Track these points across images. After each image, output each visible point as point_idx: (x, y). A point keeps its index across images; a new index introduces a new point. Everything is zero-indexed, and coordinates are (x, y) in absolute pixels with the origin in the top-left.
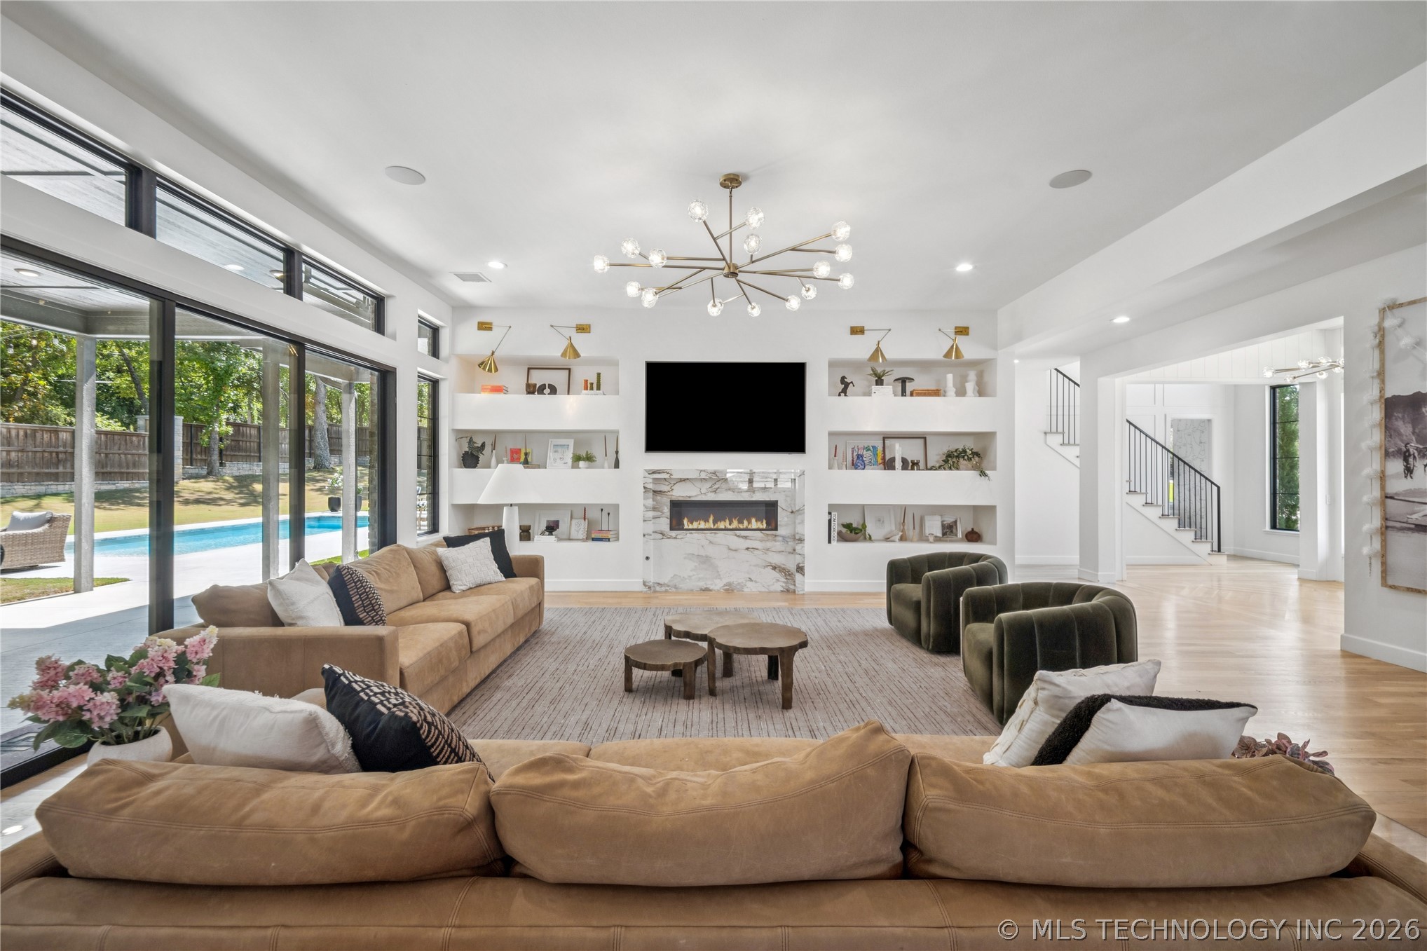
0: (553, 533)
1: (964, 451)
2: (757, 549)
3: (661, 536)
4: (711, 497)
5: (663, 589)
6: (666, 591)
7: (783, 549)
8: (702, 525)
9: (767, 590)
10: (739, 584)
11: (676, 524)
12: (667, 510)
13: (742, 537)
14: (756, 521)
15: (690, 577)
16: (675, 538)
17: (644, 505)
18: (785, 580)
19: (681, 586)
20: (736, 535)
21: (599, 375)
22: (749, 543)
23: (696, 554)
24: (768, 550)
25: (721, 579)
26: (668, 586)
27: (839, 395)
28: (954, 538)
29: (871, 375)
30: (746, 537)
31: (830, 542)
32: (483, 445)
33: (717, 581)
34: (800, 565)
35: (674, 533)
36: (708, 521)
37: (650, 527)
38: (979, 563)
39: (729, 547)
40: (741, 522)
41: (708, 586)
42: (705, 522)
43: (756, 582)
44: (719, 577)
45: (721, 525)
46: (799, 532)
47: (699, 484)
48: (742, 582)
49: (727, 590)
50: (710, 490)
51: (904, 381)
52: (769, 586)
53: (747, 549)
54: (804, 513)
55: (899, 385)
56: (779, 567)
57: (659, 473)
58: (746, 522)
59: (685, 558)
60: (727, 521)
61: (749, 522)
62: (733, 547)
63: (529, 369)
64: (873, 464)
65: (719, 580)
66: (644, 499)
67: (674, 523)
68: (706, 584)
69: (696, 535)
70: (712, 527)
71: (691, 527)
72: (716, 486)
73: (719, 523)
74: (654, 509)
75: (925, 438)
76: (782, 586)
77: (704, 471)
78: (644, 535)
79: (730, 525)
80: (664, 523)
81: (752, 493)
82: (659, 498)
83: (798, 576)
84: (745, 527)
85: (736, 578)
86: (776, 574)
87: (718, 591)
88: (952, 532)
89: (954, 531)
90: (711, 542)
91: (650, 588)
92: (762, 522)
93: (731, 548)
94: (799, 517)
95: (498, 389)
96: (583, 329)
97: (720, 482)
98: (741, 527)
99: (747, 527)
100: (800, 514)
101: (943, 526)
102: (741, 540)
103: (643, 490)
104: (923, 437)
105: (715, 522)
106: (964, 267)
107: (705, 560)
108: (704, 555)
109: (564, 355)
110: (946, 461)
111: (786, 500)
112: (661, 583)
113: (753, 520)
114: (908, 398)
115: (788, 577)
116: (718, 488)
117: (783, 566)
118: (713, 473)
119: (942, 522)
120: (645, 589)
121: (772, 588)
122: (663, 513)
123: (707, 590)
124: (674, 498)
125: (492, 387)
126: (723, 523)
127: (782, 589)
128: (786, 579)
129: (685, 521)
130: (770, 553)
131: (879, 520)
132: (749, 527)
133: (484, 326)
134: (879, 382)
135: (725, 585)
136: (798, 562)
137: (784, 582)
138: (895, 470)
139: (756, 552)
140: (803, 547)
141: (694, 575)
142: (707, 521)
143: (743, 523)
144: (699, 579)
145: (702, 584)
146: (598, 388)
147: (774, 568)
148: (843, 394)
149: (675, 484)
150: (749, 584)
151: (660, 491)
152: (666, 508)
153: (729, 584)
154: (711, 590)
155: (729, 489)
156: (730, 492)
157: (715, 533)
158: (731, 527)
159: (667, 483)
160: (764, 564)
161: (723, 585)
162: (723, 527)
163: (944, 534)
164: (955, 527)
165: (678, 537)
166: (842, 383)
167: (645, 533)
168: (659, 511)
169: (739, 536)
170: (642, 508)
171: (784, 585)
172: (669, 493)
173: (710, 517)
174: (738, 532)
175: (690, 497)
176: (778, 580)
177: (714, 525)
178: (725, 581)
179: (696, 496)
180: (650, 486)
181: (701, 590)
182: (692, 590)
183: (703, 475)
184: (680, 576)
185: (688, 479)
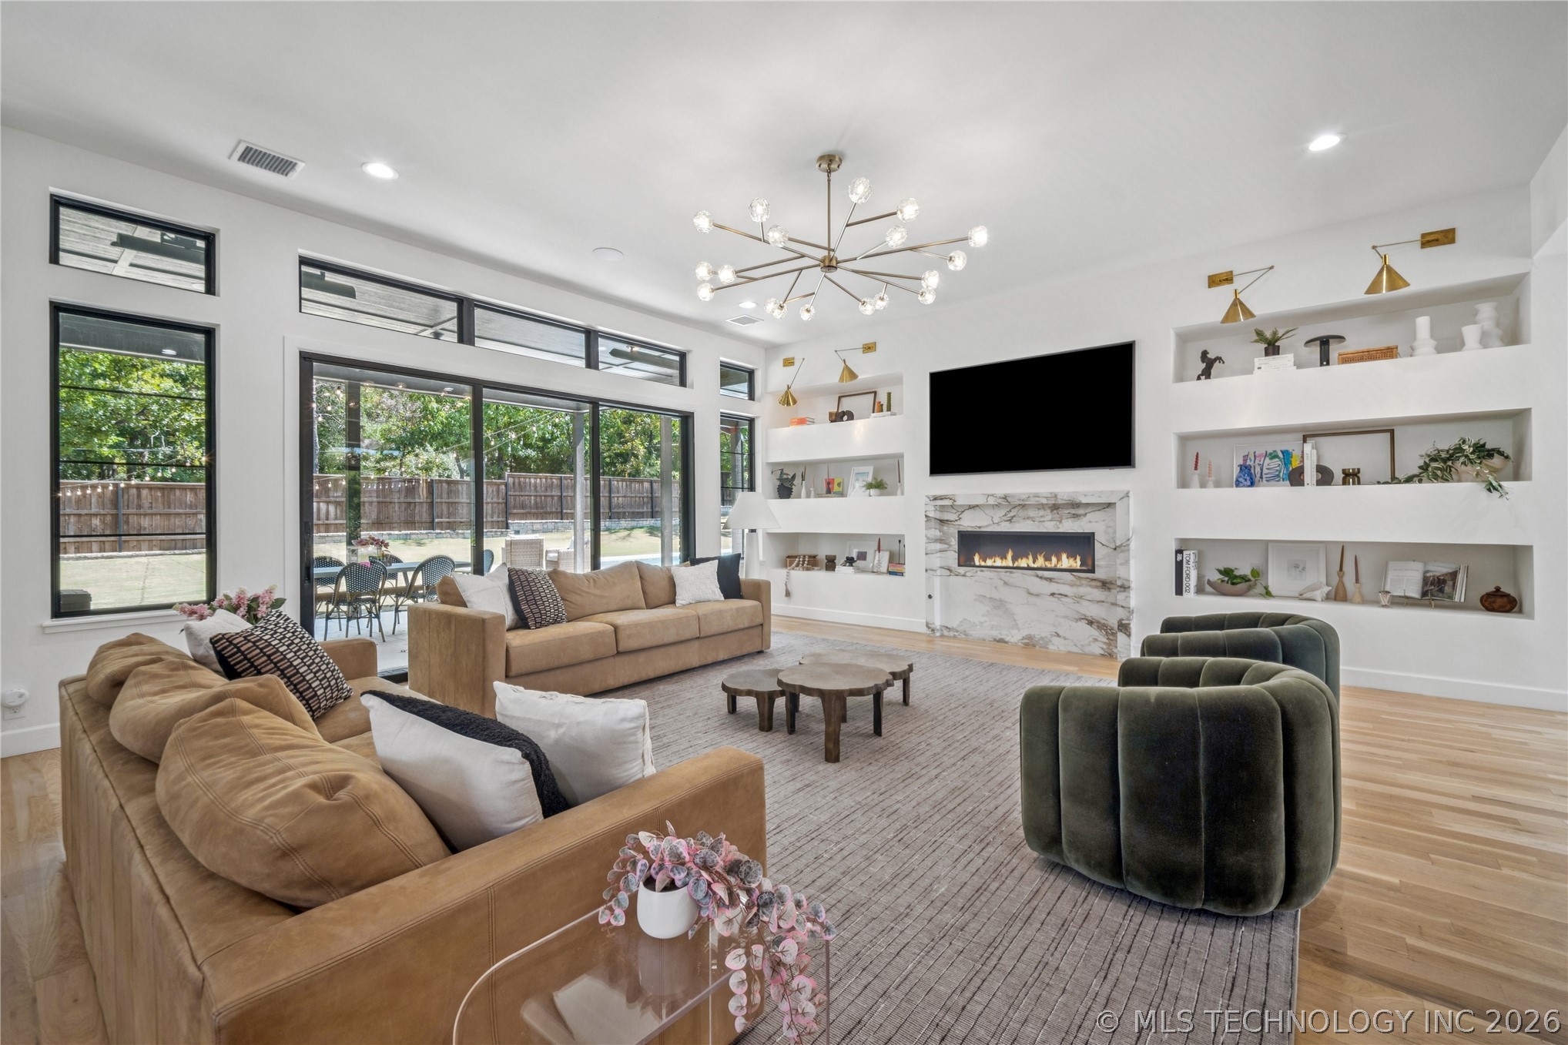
0: (854, 564)
1: (1459, 449)
2: (1066, 596)
3: (948, 573)
4: (1005, 527)
5: (952, 634)
6: (955, 636)
7: (1102, 598)
8: (999, 562)
9: (1080, 652)
10: (1042, 638)
11: (965, 560)
12: (954, 542)
13: (1047, 579)
14: (1068, 558)
15: (981, 623)
16: (964, 575)
17: (926, 536)
18: (1106, 640)
19: (971, 633)
20: (1037, 576)
21: (889, 394)
22: (1054, 588)
23: (989, 596)
24: (1081, 597)
25: (1019, 629)
26: (957, 631)
27: (1199, 378)
28: (1447, 602)
29: (1256, 341)
30: (1050, 580)
31: (1179, 591)
32: (794, 477)
33: (1014, 632)
34: (1124, 622)
35: (962, 570)
36: (1006, 558)
37: (937, 561)
38: (1285, 626)
39: (1028, 590)
40: (1048, 559)
41: (1003, 637)
42: (1002, 559)
43: (1065, 639)
44: (1016, 626)
45: (1023, 563)
46: (1121, 575)
47: (991, 512)
48: (1047, 637)
49: (1027, 644)
50: (1004, 518)
51: (1324, 342)
52: (1083, 646)
53: (1053, 594)
54: (1129, 550)
55: (1316, 349)
56: (1098, 622)
57: (941, 499)
58: (1054, 559)
59: (975, 600)
60: (1031, 557)
61: (1059, 559)
62: (1033, 590)
63: (840, 398)
64: (1275, 478)
65: (1017, 631)
66: (926, 529)
67: (962, 559)
68: (1000, 633)
69: (988, 573)
70: (1011, 565)
71: (983, 564)
72: (1012, 514)
73: (1020, 560)
74: (940, 541)
75: (1392, 432)
76: (1102, 649)
77: (992, 495)
78: (926, 570)
79: (1034, 563)
80: (952, 558)
81: (1058, 523)
82: (945, 528)
83: (1121, 636)
84: (1053, 565)
85: (1039, 631)
86: (1093, 632)
87: (1015, 645)
88: (1441, 590)
89: (1447, 589)
90: (1005, 583)
91: (933, 630)
92: (1075, 559)
93: (1031, 591)
94: (1122, 555)
95: (802, 422)
96: (869, 348)
97: (1016, 509)
98: (1048, 565)
99: (1056, 566)
100: (1122, 551)
101: (1425, 580)
102: (1045, 583)
103: (925, 519)
104: (1388, 430)
105: (1014, 559)
106: (1325, 142)
107: (999, 605)
108: (997, 598)
109: (842, 379)
110: (1424, 468)
111: (1106, 532)
112: (949, 626)
113: (1064, 556)
114: (1336, 370)
115: (1111, 637)
116: (1015, 516)
117: (1103, 621)
118: (1003, 498)
119: (1426, 572)
120: (929, 632)
121: (1087, 650)
122: (950, 546)
123: (1001, 641)
124: (962, 529)
125: (799, 419)
126: (1024, 560)
127: (1102, 652)
128: (1108, 639)
129: (977, 558)
130: (1085, 603)
131: (1296, 566)
132: (1059, 566)
133: (788, 362)
134: (1272, 348)
135: (1024, 638)
136: (1120, 617)
137: (1104, 643)
138: (1303, 485)
139: (1064, 599)
140: (1128, 597)
141: (986, 622)
142: (1003, 557)
143: (1051, 560)
144: (992, 627)
145: (996, 634)
146: (889, 409)
147: (1090, 623)
148: (1203, 377)
149: (963, 512)
150: (1055, 640)
151: (947, 521)
152: (953, 540)
153: (1030, 637)
154: (1006, 642)
155: (1028, 518)
156: (1029, 522)
157: (1011, 572)
158: (1035, 566)
159: (954, 511)
160: (1077, 617)
161: (1021, 638)
162: (1026, 566)
163: (1424, 594)
164: (1450, 583)
165: (967, 574)
166: (1203, 361)
167: (928, 568)
168: (946, 544)
169: (1041, 578)
170: (924, 540)
171: (1105, 647)
172: (956, 523)
173: (1008, 552)
174: (1040, 573)
175: (980, 527)
176: (1096, 640)
177: (1014, 563)
178: (1025, 633)
179: (987, 526)
180: (931, 514)
181: (995, 640)
182: (984, 640)
183: (991, 501)
184: (970, 621)
185: (977, 506)
